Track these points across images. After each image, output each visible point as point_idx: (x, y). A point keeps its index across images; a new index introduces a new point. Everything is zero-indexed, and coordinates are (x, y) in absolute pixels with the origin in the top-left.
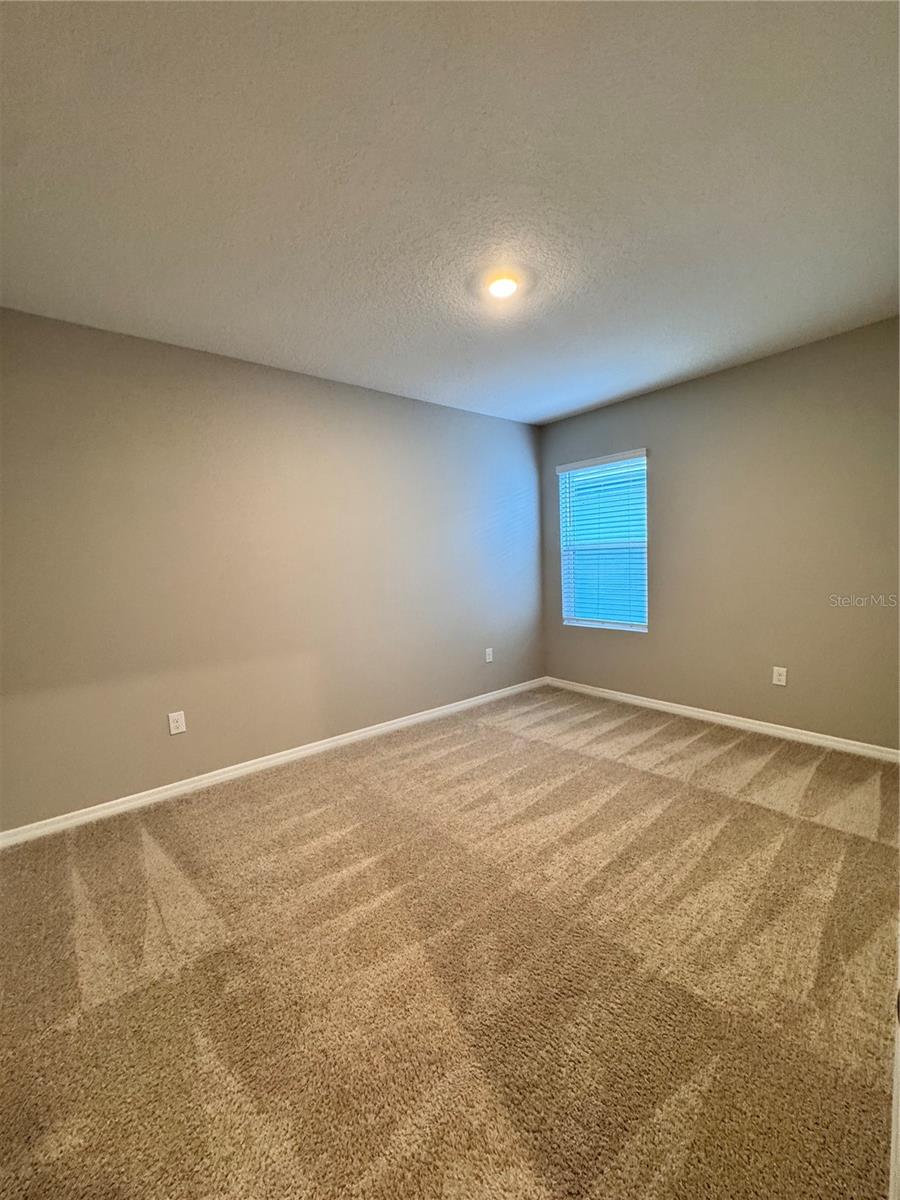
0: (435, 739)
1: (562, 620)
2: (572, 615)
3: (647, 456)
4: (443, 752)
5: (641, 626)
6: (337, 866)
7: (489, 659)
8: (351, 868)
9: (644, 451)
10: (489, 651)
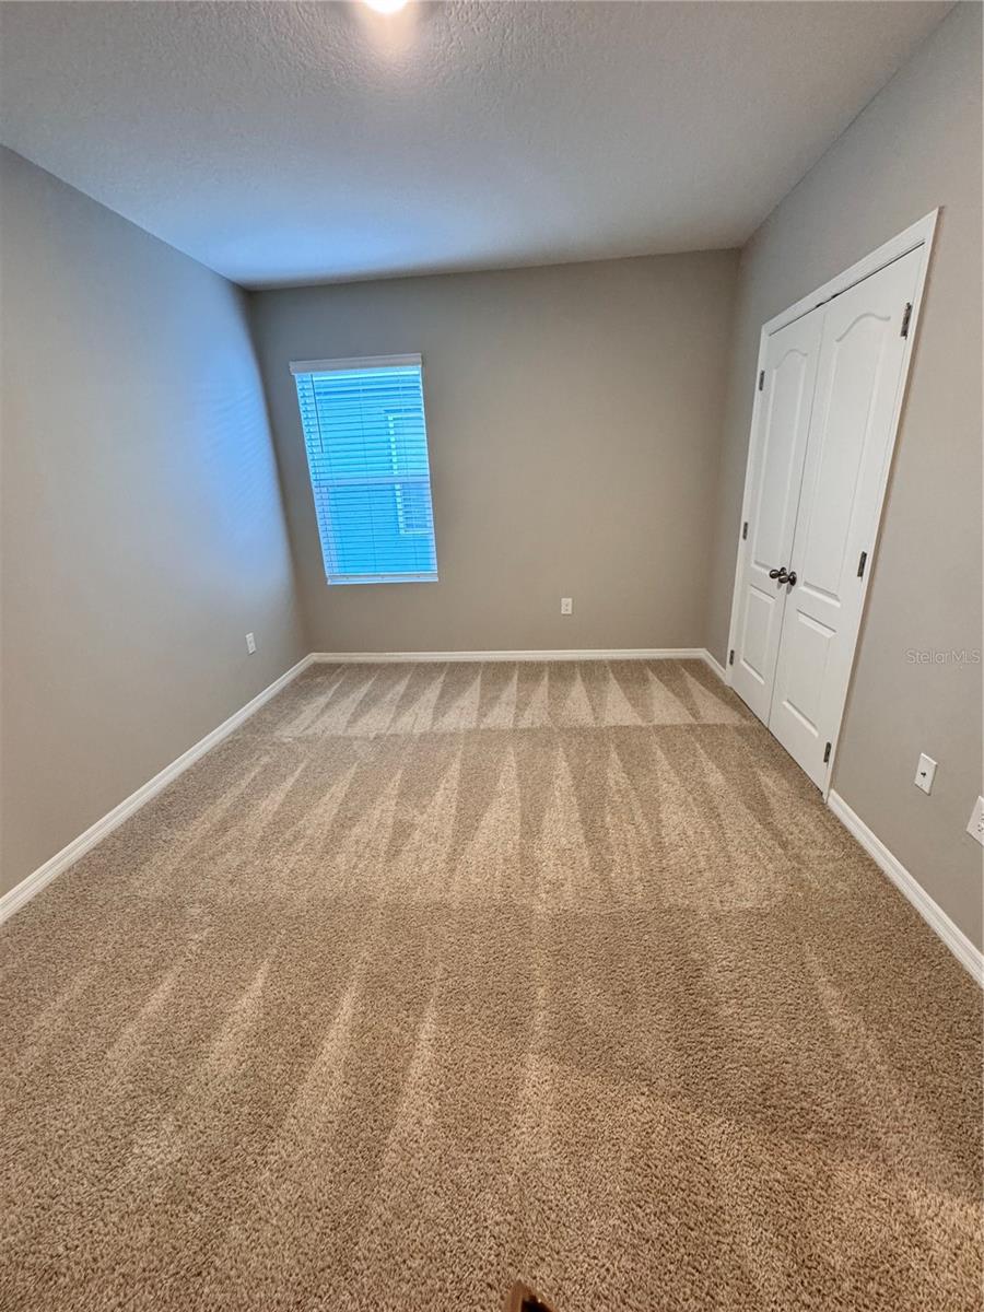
0: (244, 784)
1: (326, 580)
2: (336, 571)
3: (423, 363)
4: (278, 796)
5: (431, 575)
6: (306, 1047)
7: (252, 647)
8: (332, 1034)
9: (417, 357)
10: (250, 637)
